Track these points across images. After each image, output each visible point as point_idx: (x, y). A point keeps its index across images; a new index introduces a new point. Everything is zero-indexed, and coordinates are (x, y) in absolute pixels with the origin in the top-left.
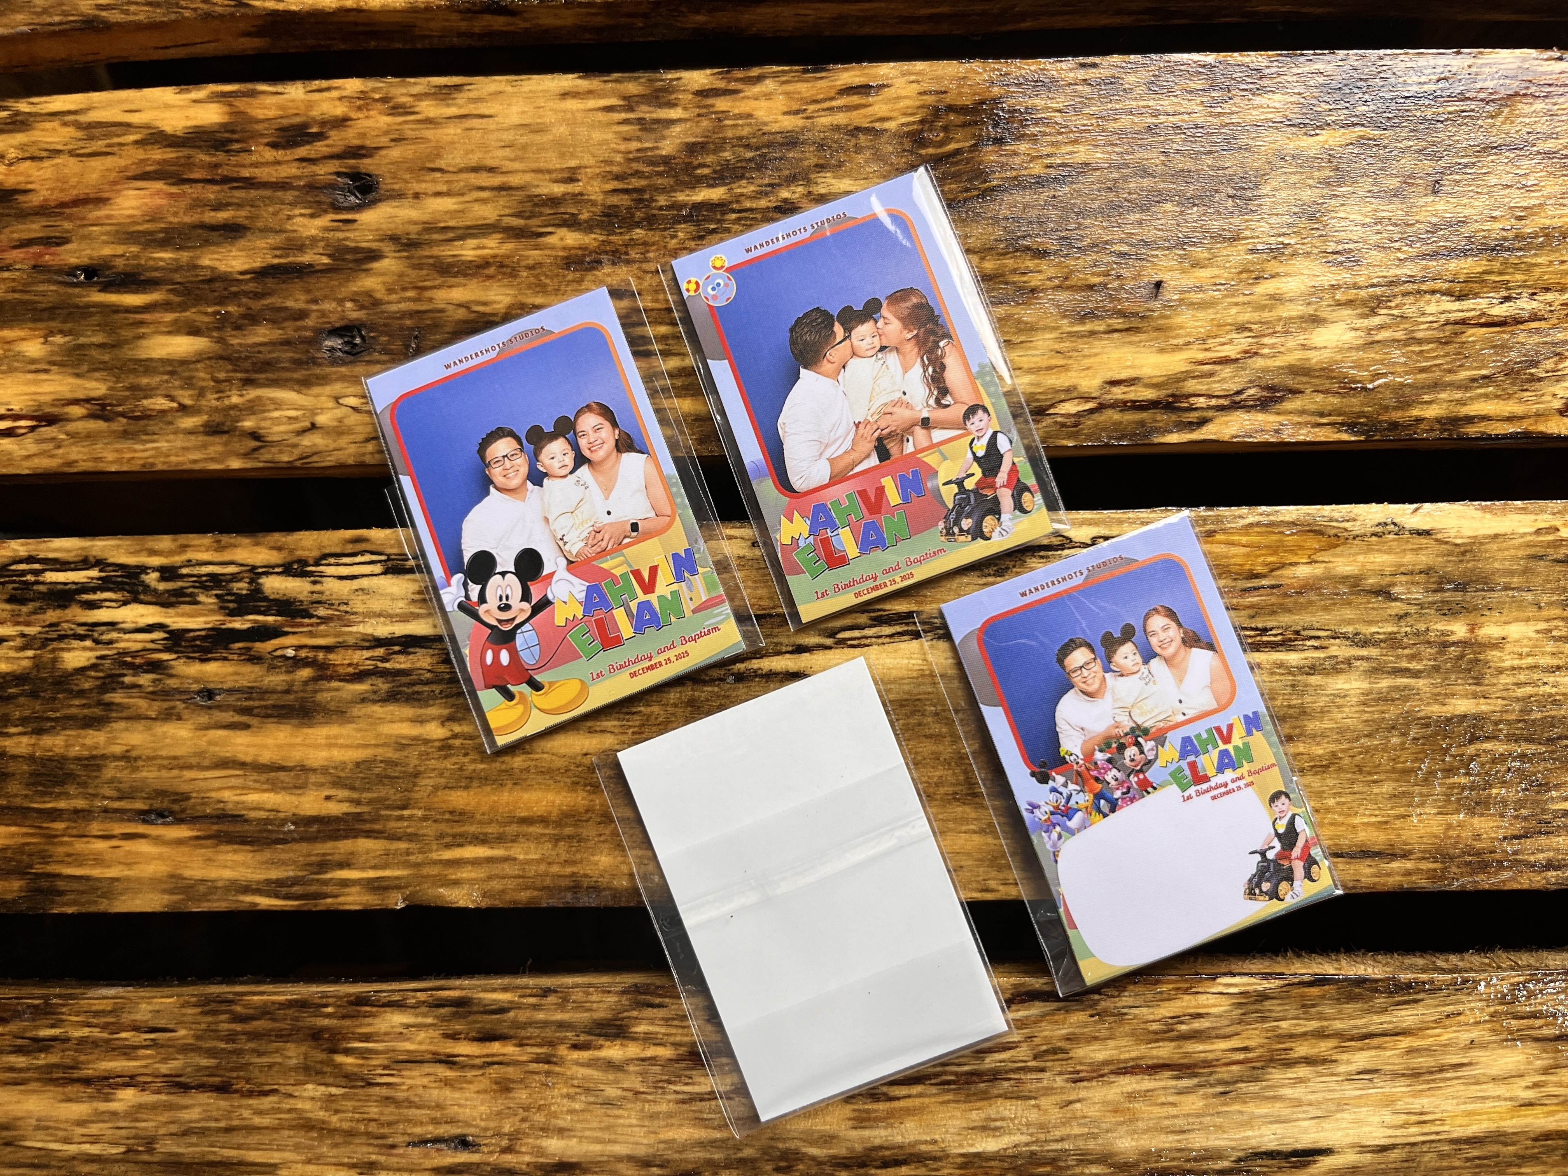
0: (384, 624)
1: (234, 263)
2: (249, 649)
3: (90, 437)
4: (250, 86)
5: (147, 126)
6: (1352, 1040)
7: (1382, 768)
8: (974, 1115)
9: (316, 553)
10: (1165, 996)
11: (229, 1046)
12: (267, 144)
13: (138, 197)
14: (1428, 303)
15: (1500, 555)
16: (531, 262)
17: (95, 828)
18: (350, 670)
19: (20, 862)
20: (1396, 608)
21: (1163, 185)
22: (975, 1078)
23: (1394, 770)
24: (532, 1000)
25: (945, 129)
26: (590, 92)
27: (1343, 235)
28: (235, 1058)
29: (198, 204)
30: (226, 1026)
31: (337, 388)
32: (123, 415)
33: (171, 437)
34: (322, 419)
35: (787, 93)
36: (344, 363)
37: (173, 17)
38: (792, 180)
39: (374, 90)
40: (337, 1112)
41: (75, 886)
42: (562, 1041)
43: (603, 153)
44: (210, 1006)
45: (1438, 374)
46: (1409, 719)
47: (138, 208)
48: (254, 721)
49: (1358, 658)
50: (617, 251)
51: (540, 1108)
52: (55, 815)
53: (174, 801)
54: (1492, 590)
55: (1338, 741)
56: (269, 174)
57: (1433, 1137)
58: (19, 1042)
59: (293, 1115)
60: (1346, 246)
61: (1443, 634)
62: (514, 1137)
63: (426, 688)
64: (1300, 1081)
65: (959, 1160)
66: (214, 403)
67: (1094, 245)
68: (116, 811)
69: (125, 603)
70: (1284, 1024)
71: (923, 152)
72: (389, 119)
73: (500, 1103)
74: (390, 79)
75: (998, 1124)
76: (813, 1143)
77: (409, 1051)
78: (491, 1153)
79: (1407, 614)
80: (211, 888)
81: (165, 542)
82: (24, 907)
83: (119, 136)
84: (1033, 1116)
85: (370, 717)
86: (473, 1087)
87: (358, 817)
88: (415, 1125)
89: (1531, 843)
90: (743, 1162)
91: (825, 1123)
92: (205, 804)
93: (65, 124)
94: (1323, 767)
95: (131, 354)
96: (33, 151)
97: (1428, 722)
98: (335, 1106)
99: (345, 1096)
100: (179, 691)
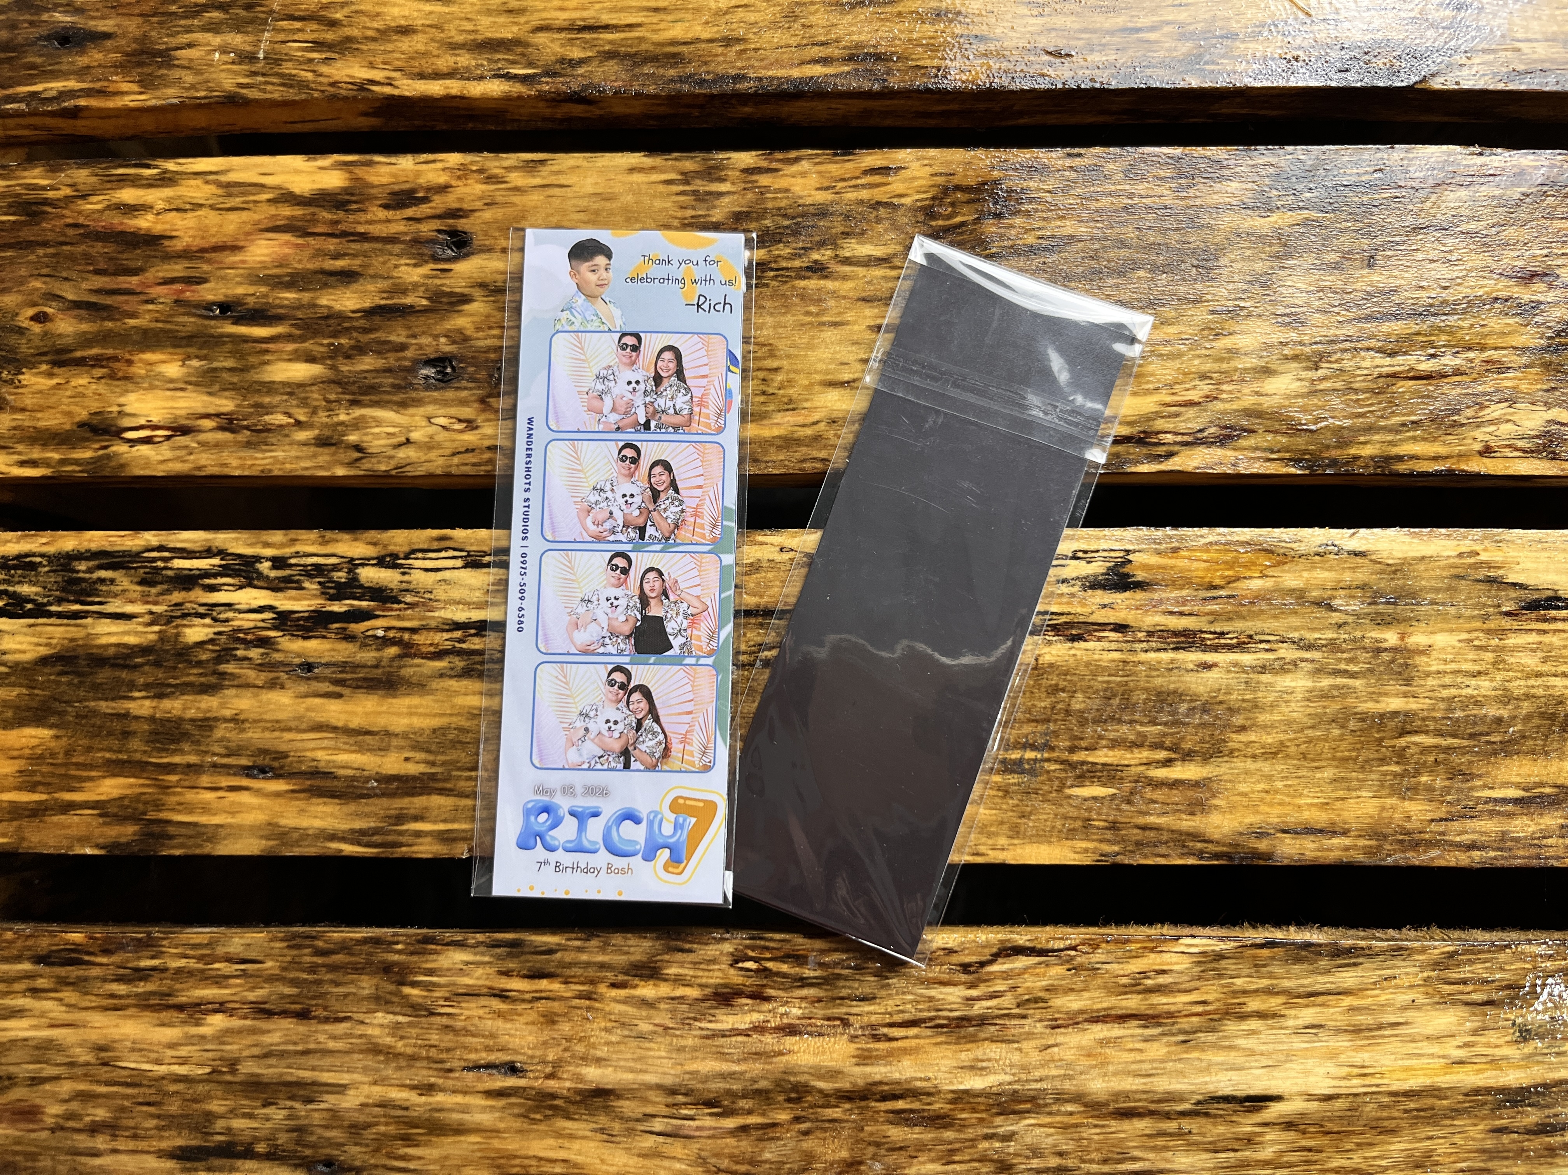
0: (463, 610)
1: (347, 303)
2: (345, 629)
3: (218, 446)
4: (368, 157)
5: (278, 188)
7: (1324, 756)
8: (963, 1056)
9: (406, 549)
10: (1134, 953)
11: (311, 977)
12: (380, 206)
13: (267, 247)
14: (1364, 359)
15: (1427, 575)
17: (205, 780)
18: (432, 649)
19: (135, 809)
20: (1336, 617)
21: (1137, 256)
22: (965, 1023)
23: (1334, 758)
24: (577, 943)
25: (953, 204)
26: (653, 168)
27: (1289, 301)
28: (314, 987)
29: (320, 253)
30: (308, 959)
31: (430, 409)
32: (247, 428)
33: (287, 447)
34: (415, 436)
35: (819, 173)
36: (436, 389)
37: (303, 96)
38: (822, 244)
39: (472, 163)
40: (402, 1038)
41: (184, 831)
42: (602, 980)
43: (663, 219)
44: (294, 943)
45: (1371, 420)
46: (1347, 714)
47: (268, 255)
48: (346, 691)
49: (1302, 660)
51: (580, 1040)
52: (170, 768)
53: (275, 759)
54: (1419, 604)
55: (1285, 731)
56: (381, 230)
57: (1374, 1089)
58: (122, 971)
59: (364, 1040)
60: (1293, 310)
61: (1377, 641)
62: (558, 1064)
64: (1253, 1032)
65: (950, 1096)
66: (325, 420)
68: (224, 766)
69: (241, 587)
70: (1238, 981)
71: (934, 223)
72: (484, 187)
73: (546, 1034)
74: (486, 154)
75: (984, 1064)
76: (821, 1077)
77: (468, 985)
78: (536, 1078)
79: (1345, 623)
80: (304, 835)
81: (277, 536)
82: (136, 849)
83: (254, 194)
84: (1016, 1057)
85: (447, 690)
86: (523, 1019)
87: (432, 777)
88: (470, 1052)
89: (1456, 825)
90: (758, 1092)
91: (832, 1060)
92: (301, 762)
93: (207, 182)
94: (1272, 753)
95: (256, 377)
96: (178, 203)
97: (1363, 717)
98: (400, 1033)
99: (410, 1025)
100: (283, 664)
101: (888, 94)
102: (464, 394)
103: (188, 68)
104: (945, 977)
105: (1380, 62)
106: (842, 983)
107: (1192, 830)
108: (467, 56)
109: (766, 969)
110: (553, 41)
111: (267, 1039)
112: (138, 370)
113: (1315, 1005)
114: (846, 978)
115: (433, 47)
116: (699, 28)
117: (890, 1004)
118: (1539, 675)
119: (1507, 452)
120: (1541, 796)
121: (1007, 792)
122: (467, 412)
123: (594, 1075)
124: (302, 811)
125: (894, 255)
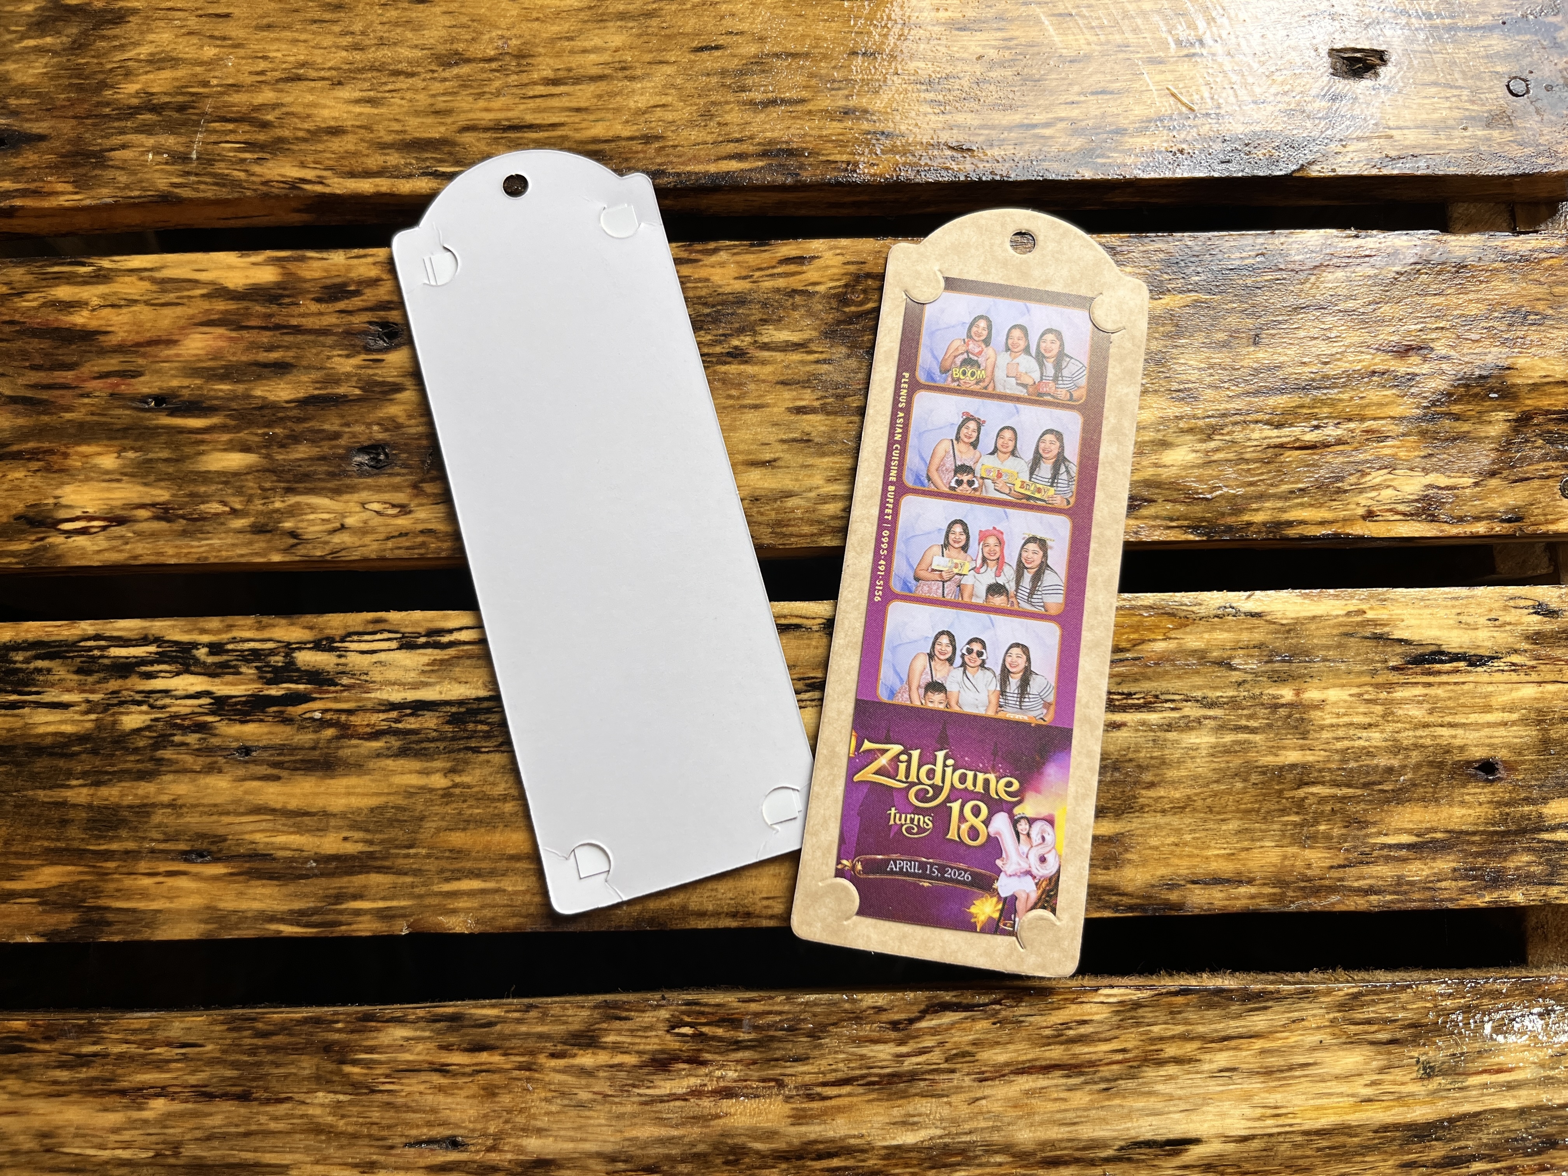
0: (398, 691)
1: (281, 394)
2: (282, 712)
3: (154, 535)
4: (300, 253)
5: (212, 283)
6: (1212, 1042)
7: (1229, 808)
8: (895, 1112)
9: (342, 632)
10: (1055, 1006)
11: (251, 1059)
12: (313, 299)
13: (202, 340)
14: (1253, 431)
15: (1318, 633)
17: (143, 866)
18: (368, 730)
19: (74, 897)
20: (1236, 676)
22: (896, 1079)
23: (1238, 811)
24: (516, 1015)
25: (864, 291)
27: (1183, 377)
28: (255, 1069)
29: (254, 346)
30: (248, 1041)
31: (364, 495)
32: (183, 517)
33: (223, 535)
34: (350, 521)
35: (737, 263)
36: (370, 475)
37: (236, 195)
38: (741, 331)
40: (343, 1116)
41: (122, 917)
42: (541, 1051)
44: (234, 1025)
45: (1262, 488)
46: (1249, 768)
47: (202, 348)
48: (284, 774)
49: (1206, 718)
51: (521, 1111)
52: (108, 855)
53: (213, 843)
54: (1312, 661)
55: (1192, 787)
56: (314, 323)
57: (1287, 1129)
58: (64, 1058)
59: (305, 1120)
60: (1186, 386)
61: (1275, 697)
62: (498, 1137)
63: (432, 745)
64: (1170, 1078)
65: (883, 1152)
66: (260, 507)
68: (162, 851)
69: (178, 674)
70: (1156, 1029)
71: (847, 310)
73: (487, 1108)
75: (916, 1119)
76: (756, 1139)
77: (408, 1062)
78: (478, 1151)
79: (1244, 681)
80: (242, 917)
81: (214, 623)
82: (76, 936)
83: (189, 290)
84: (946, 1111)
85: (384, 769)
86: (463, 1093)
87: (371, 855)
88: (412, 1128)
89: (1353, 871)
90: (697, 1156)
91: (768, 1121)
92: (238, 845)
93: (141, 279)
94: (1181, 808)
95: (192, 467)
96: (113, 300)
97: (1264, 770)
98: (341, 1112)
99: (351, 1103)
100: (220, 748)
101: (800, 187)
102: (397, 479)
103: (123, 169)
104: (876, 1035)
105: (1260, 153)
106: (776, 1045)
107: (1106, 884)
108: (396, 155)
109: (702, 1034)
110: (479, 140)
111: (209, 1122)
112: (75, 462)
113: (1228, 1049)
114: (780, 1040)
115: (363, 147)
116: (620, 127)
117: (823, 1064)
118: (1426, 726)
119: (1389, 516)
120: (1434, 841)
122: (400, 497)
123: (534, 1145)
124: (240, 894)
125: (810, 340)
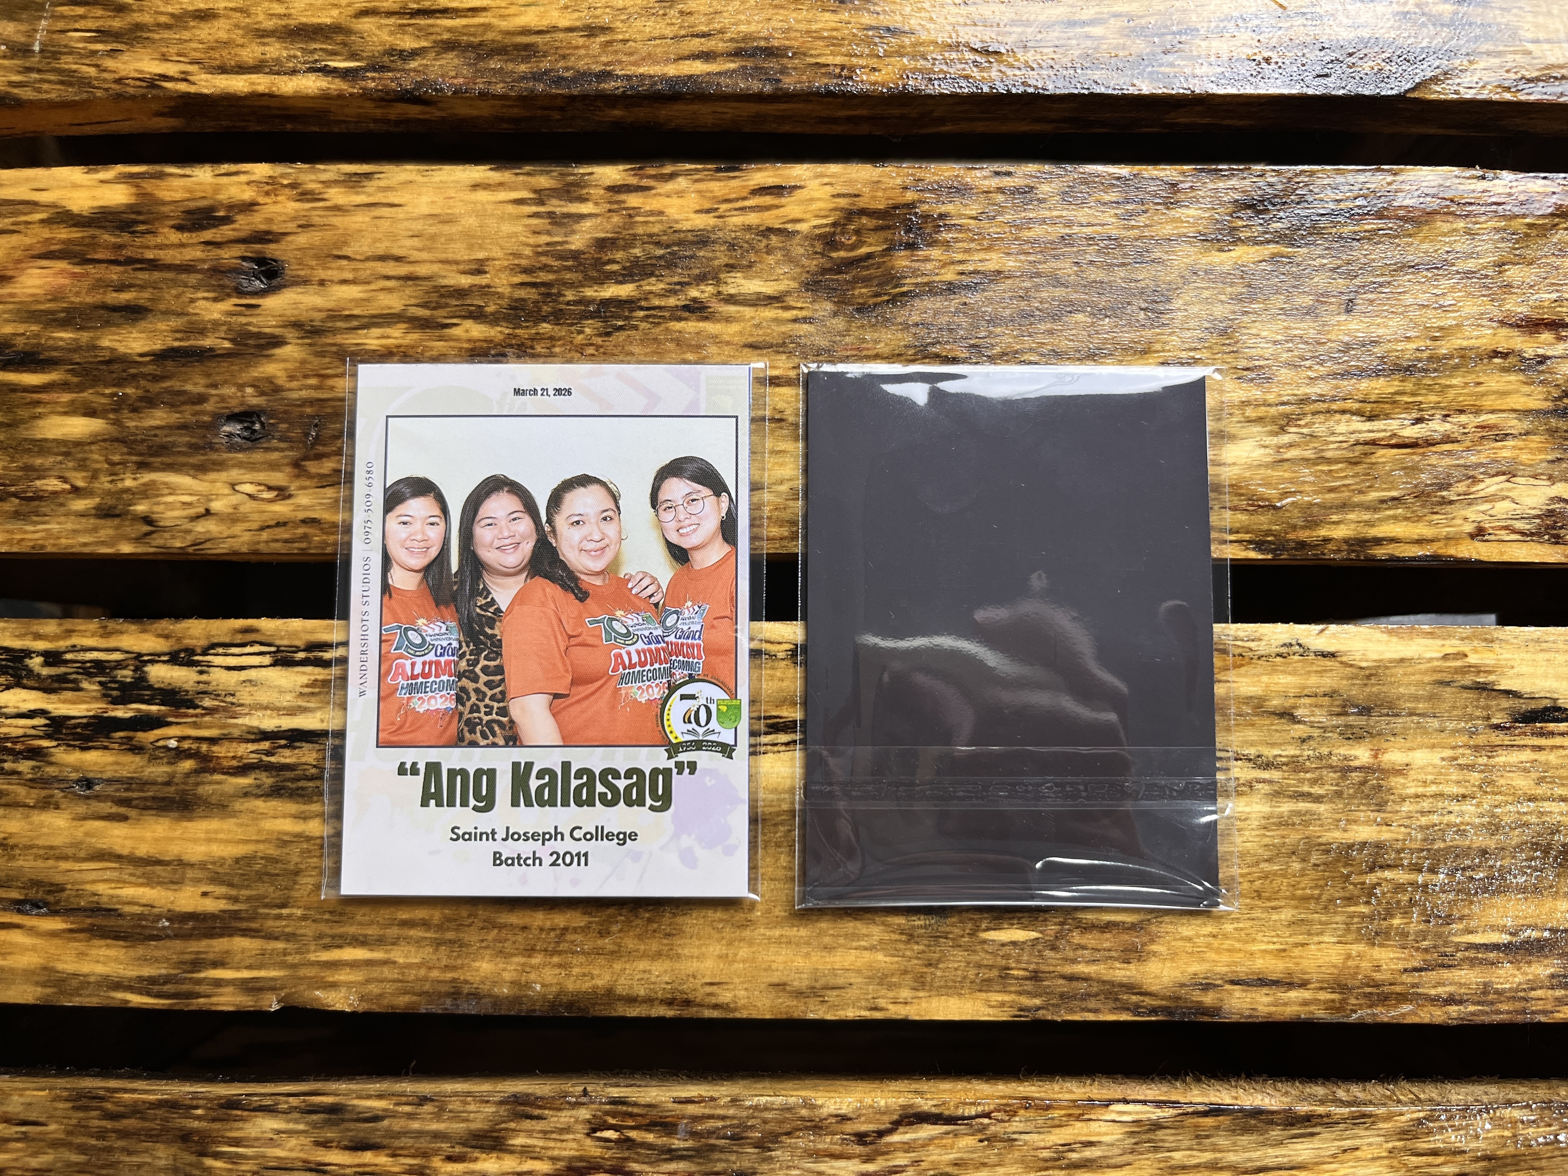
0: (271, 717)
1: (134, 345)
2: (130, 739)
4: (157, 168)
5: (54, 206)
7: (1282, 894)
9: (203, 643)
10: (1057, 1122)
11: (100, 1143)
12: (173, 227)
13: (40, 277)
14: (1338, 422)
15: (1406, 680)
16: (435, 353)
18: (234, 763)
21: (1075, 296)
23: (1293, 897)
24: (408, 1109)
25: (857, 232)
26: (501, 185)
27: (1253, 352)
28: (104, 1156)
29: (102, 284)
30: (96, 1123)
31: (235, 474)
32: (15, 495)
33: (62, 519)
34: (216, 506)
35: (699, 192)
36: (242, 449)
37: (85, 96)
38: (701, 279)
39: (283, 176)
42: (436, 1152)
43: (511, 246)
44: (81, 1101)
45: (1345, 495)
46: (1311, 845)
47: (40, 287)
48: (132, 813)
49: (1259, 781)
50: (523, 344)
53: (49, 892)
54: (1397, 715)
56: (174, 257)
60: (1257, 363)
61: (1346, 758)
63: (311, 784)
66: (107, 486)
67: (1004, 354)
69: (8, 687)
70: (1177, 1155)
71: (834, 255)
72: (297, 205)
74: (299, 165)
77: (279, 1158)
79: (1310, 737)
80: (83, 982)
81: (50, 627)
83: (25, 214)
85: (252, 812)
87: (235, 915)
89: (1432, 976)
92: (79, 896)
95: (26, 434)
97: (1328, 849)
100: (58, 779)
101: (781, 97)
102: (275, 456)
104: (837, 1148)
106: (716, 1155)
107: (1125, 980)
108: (277, 45)
109: (628, 1139)
110: (380, 27)
114: (722, 1150)
115: (237, 36)
116: (556, 14)
118: (1532, 799)
119: (1504, 535)
120: (1531, 941)
121: (911, 936)
122: (278, 478)
124: (82, 955)
125: (788, 293)
